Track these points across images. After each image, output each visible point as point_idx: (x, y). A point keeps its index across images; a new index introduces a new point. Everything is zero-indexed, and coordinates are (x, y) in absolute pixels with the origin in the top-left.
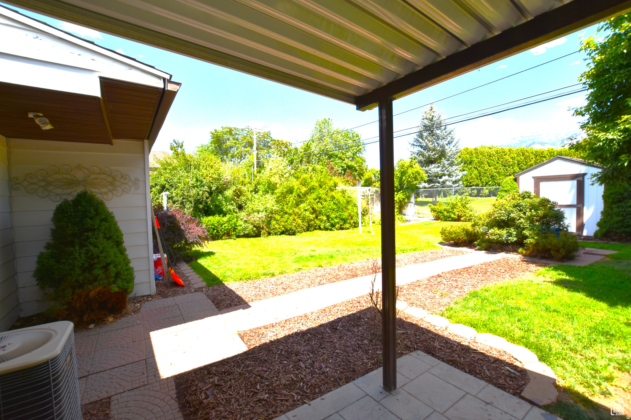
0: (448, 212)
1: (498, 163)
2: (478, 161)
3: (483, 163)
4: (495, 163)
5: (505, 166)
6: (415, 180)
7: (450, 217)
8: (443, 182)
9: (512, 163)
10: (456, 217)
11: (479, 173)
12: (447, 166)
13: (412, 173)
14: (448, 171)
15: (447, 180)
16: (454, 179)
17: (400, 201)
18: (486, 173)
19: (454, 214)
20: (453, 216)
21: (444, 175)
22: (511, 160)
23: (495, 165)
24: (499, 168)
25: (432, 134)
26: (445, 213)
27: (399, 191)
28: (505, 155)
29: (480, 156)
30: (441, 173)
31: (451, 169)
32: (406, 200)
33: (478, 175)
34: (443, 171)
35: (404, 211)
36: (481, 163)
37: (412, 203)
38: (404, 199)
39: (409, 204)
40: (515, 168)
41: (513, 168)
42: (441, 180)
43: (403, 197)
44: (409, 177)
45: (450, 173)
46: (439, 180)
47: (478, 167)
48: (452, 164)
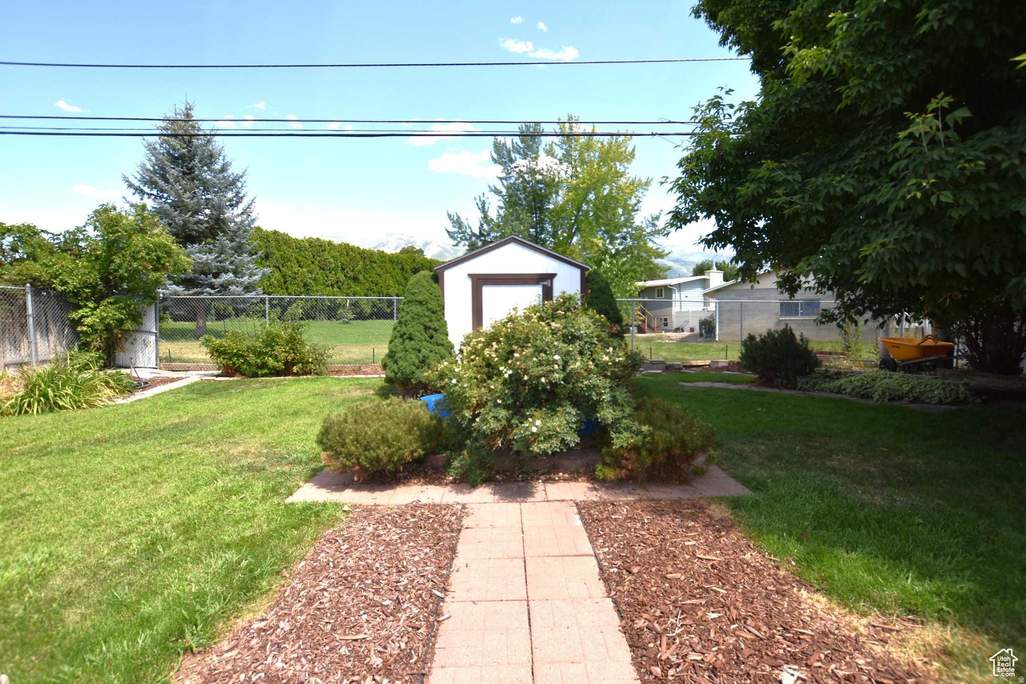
0: (259, 354)
1: (313, 263)
2: (281, 256)
3: (289, 260)
4: (309, 262)
5: (323, 269)
6: (156, 270)
7: (264, 365)
8: (222, 285)
9: (333, 265)
10: (280, 365)
11: (284, 276)
12: (230, 251)
13: (145, 247)
14: (232, 263)
15: (231, 283)
16: (246, 280)
17: (108, 328)
18: (295, 278)
19: (276, 358)
20: (271, 362)
21: (226, 271)
22: (332, 260)
23: (309, 266)
24: (315, 272)
25: (189, 172)
26: (252, 358)
27: (102, 297)
28: (323, 251)
29: (284, 247)
30: (217, 267)
31: (237, 259)
32: (128, 325)
33: (282, 280)
34: (221, 262)
35: (121, 357)
36: (285, 259)
37: (150, 333)
38: (121, 322)
39: (141, 337)
40: (338, 275)
41: (336, 274)
42: (217, 281)
43: (118, 316)
44: (136, 260)
45: (237, 267)
46: (213, 280)
47: (280, 266)
48: (239, 249)
